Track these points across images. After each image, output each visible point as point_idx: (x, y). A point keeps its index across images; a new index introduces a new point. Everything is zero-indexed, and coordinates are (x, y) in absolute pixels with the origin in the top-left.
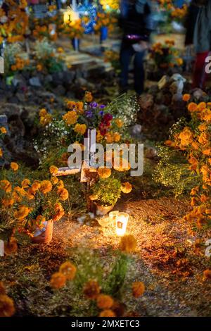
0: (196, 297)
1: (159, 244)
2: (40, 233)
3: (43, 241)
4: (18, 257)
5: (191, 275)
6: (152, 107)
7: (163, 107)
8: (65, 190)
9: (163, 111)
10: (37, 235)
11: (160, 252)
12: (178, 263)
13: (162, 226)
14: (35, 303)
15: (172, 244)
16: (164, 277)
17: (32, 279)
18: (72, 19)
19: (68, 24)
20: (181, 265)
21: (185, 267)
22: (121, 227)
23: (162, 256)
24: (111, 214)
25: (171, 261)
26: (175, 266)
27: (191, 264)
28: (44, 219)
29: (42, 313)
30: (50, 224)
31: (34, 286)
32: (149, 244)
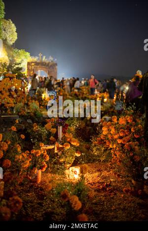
0: (120, 204)
1: (96, 181)
2: (34, 177)
3: (36, 182)
4: (22, 190)
5: (115, 194)
6: (85, 128)
7: (90, 128)
8: (47, 155)
9: (90, 129)
10: (33, 178)
11: (97, 185)
12: (108, 189)
13: (97, 174)
14: (32, 211)
15: (103, 181)
16: (101, 196)
17: (30, 199)
18: (46, 97)
19: (44, 99)
20: (109, 190)
21: (111, 191)
22: (76, 174)
23: (99, 186)
24: (71, 169)
25: (104, 189)
26: (106, 190)
27: (114, 189)
28: (37, 169)
29: (36, 216)
30: (40, 172)
31: (32, 203)
32: (91, 181)
